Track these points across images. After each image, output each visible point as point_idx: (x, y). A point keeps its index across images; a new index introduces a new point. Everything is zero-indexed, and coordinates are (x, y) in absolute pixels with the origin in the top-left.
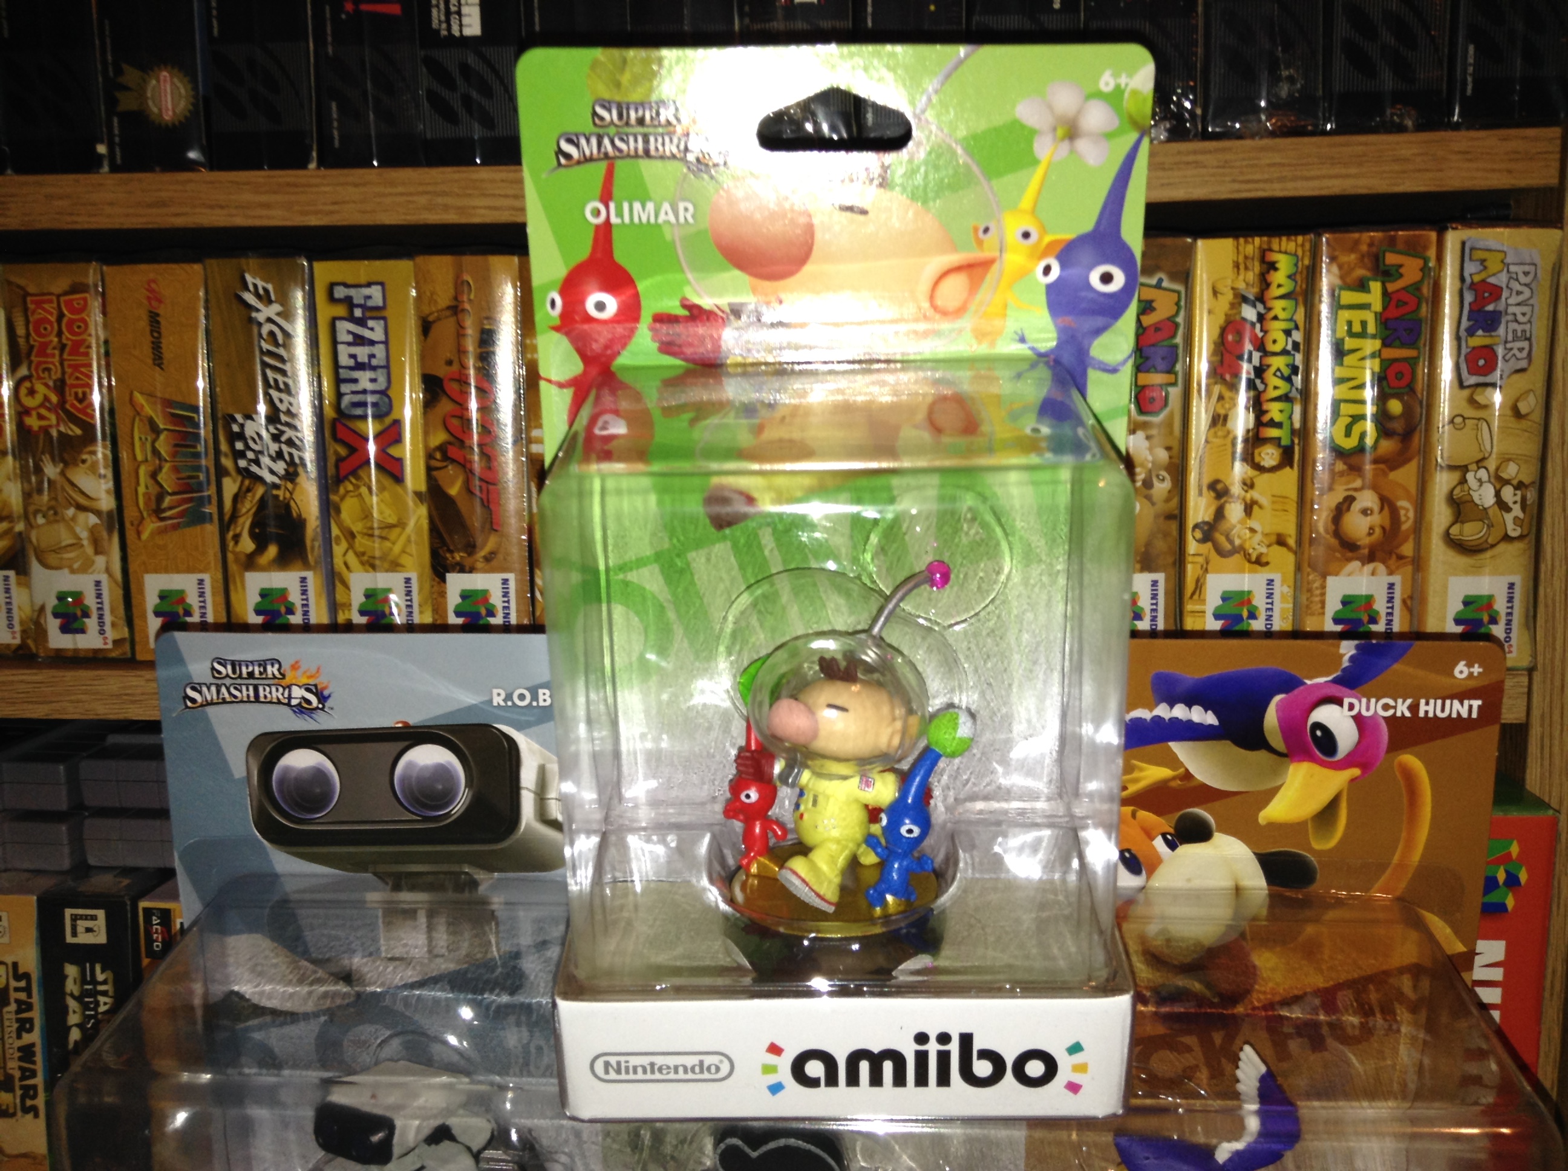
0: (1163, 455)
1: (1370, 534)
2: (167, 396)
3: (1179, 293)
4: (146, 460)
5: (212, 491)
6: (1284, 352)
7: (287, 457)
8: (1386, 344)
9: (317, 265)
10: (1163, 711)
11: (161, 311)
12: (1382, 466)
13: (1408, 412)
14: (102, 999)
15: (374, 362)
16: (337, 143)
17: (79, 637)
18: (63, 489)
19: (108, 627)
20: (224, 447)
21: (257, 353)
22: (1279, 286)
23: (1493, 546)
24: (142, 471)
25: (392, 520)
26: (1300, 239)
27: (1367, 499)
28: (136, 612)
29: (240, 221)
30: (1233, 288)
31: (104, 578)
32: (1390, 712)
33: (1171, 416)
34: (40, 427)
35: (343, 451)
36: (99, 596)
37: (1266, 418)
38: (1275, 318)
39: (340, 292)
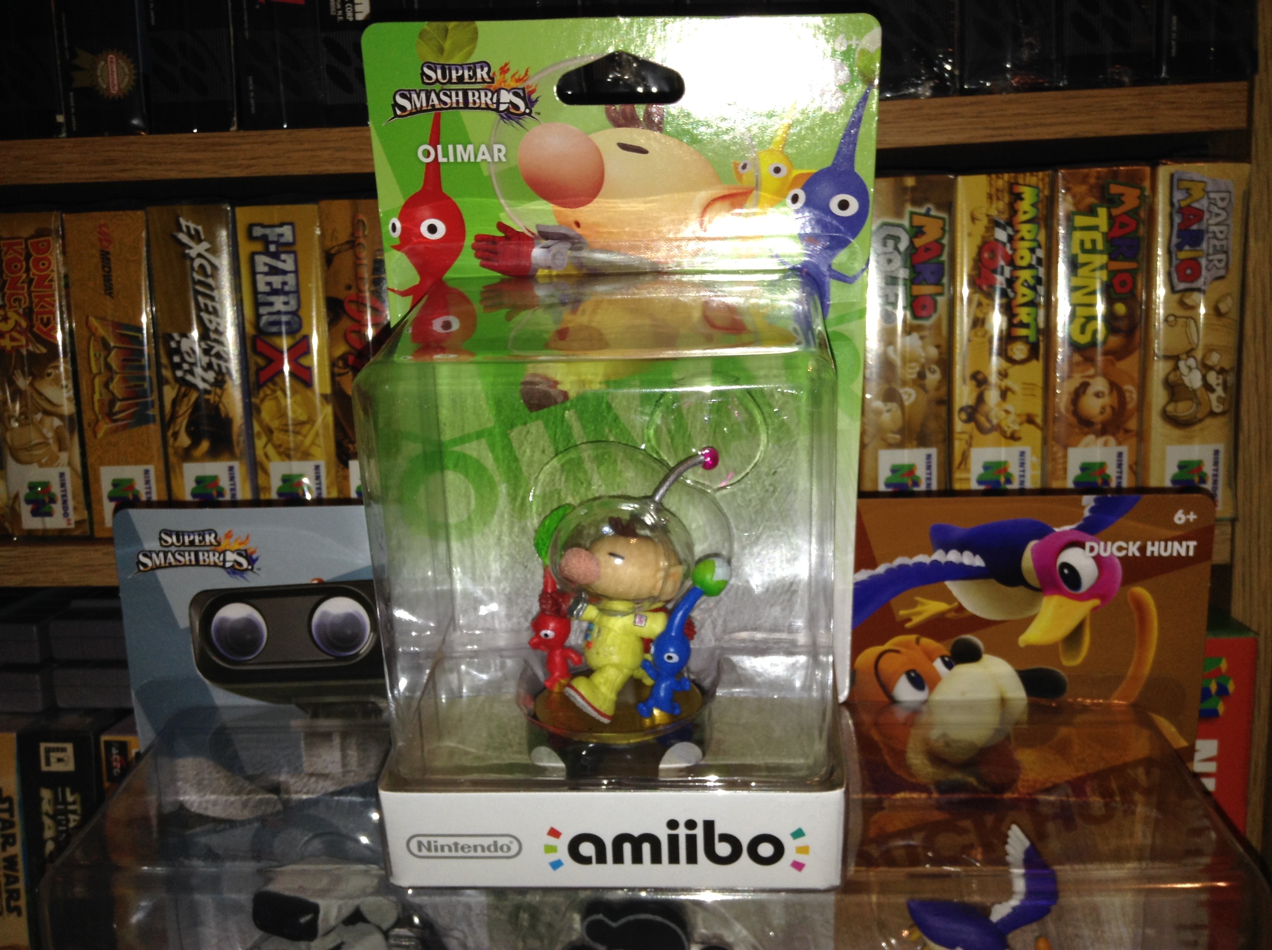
0: (933, 352)
1: (1102, 413)
2: (117, 320)
3: (943, 219)
4: (100, 373)
5: (155, 396)
6: (1030, 267)
7: (216, 367)
8: (1112, 257)
9: (239, 211)
10: (939, 556)
11: (111, 249)
12: (1110, 357)
13: (1131, 314)
14: (72, 817)
15: (287, 288)
16: (253, 112)
17: (47, 519)
18: (32, 397)
19: (71, 511)
20: (164, 360)
21: (190, 283)
22: (1025, 213)
23: (1201, 420)
24: (97, 381)
25: (303, 417)
26: (1041, 174)
27: (1099, 384)
28: (93, 496)
29: (174, 175)
30: (988, 216)
31: (67, 471)
32: (1123, 553)
33: (939, 320)
34: (13, 347)
35: (261, 362)
36: (63, 485)
37: (1016, 321)
38: (1022, 239)
39: (258, 232)
